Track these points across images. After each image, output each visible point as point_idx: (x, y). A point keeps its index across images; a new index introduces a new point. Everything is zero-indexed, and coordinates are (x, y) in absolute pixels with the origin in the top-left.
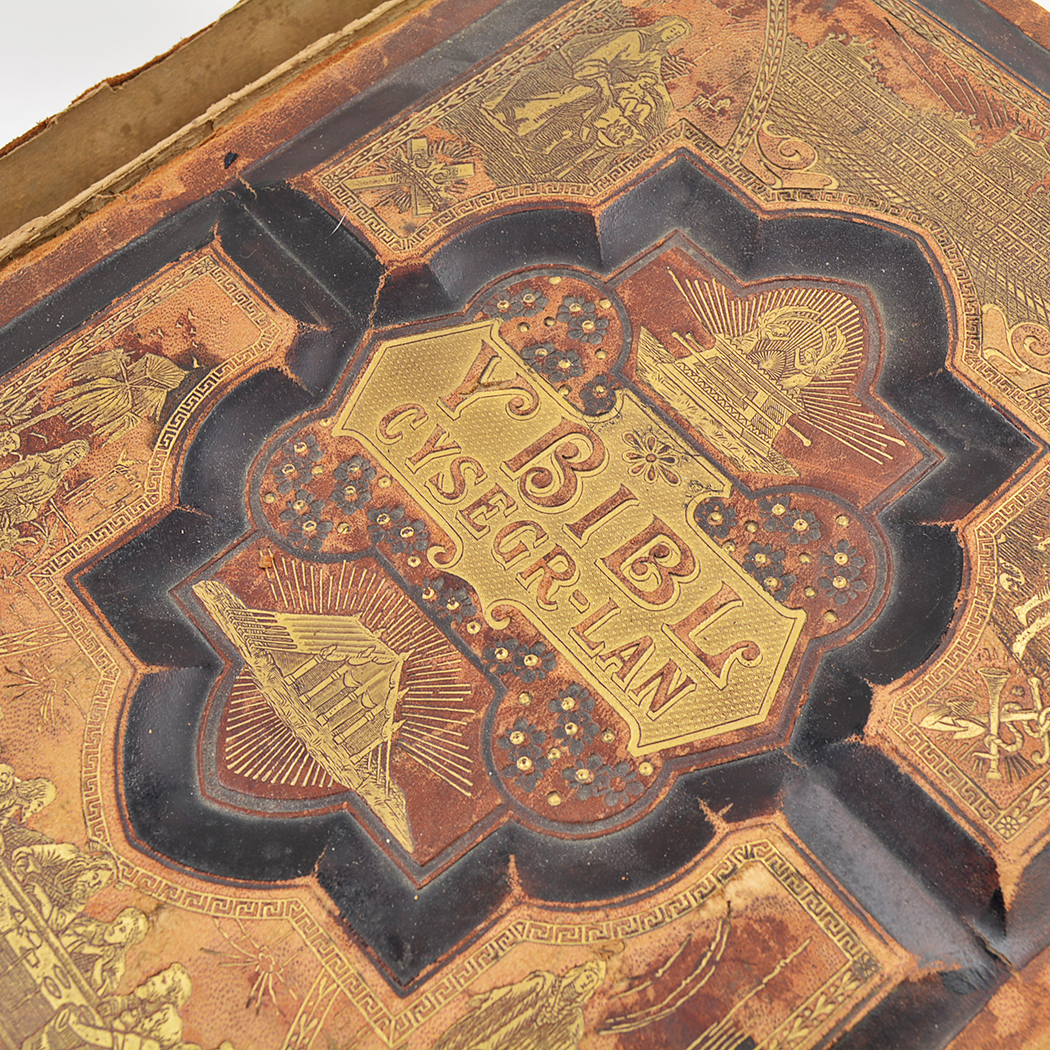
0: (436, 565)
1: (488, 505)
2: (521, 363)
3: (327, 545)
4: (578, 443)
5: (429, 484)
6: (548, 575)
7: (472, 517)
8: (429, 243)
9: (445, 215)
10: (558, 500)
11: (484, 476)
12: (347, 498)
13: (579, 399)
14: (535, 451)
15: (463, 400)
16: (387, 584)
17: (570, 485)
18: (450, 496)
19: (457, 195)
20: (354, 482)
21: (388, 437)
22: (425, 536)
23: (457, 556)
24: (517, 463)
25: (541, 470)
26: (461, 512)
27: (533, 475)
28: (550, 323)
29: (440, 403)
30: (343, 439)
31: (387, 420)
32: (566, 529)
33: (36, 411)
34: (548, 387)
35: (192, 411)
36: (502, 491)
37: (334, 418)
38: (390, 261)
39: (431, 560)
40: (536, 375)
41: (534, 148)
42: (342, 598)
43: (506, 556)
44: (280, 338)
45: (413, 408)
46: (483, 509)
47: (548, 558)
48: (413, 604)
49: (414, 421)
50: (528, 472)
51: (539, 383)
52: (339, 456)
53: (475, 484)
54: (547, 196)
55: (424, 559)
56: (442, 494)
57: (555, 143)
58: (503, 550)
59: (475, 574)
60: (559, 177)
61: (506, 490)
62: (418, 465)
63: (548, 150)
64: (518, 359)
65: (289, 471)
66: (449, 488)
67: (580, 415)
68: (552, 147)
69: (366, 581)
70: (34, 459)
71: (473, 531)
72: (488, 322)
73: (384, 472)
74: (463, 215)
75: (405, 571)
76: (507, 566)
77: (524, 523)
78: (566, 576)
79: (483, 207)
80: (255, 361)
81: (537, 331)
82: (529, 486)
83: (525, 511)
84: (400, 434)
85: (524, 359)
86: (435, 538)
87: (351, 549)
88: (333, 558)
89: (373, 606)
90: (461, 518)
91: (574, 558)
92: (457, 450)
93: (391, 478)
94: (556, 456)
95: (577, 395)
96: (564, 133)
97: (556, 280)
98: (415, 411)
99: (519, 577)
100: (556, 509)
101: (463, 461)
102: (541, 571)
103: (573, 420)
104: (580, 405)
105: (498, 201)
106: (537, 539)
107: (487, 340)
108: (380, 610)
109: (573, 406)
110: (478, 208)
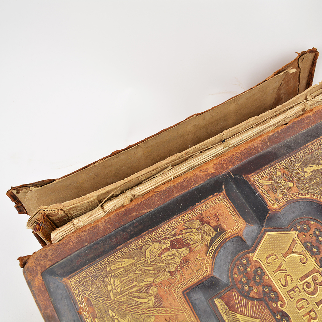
0: (280, 307)
1: (294, 291)
2: (303, 247)
3: (251, 294)
4: (318, 276)
5: (278, 281)
6: (310, 318)
7: (290, 294)
8: (281, 205)
9: (286, 198)
10: (313, 293)
11: (293, 281)
12: (257, 280)
13: (319, 262)
14: (307, 276)
15: (288, 256)
16: (267, 311)
17: (316, 289)
18: (284, 286)
19: (289, 192)
20: (258, 275)
21: (268, 263)
22: (278, 298)
23: (286, 306)
24: (301, 279)
25: (308, 283)
26: (287, 291)
27: (306, 284)
28: (311, 236)
29: (282, 255)
30: (256, 261)
31: (267, 257)
32: (315, 303)
33: (175, 235)
34: (310, 256)
35: (218, 245)
36: (298, 288)
37: (254, 254)
38: (271, 209)
39: (279, 306)
40: (307, 252)
41: (309, 182)
42: (255, 313)
43: (299, 309)
44: (242, 227)
45: (275, 255)
46: (293, 292)
47: (310, 312)
48: (274, 319)
49: (275, 259)
50: (305, 283)
51: (308, 255)
52: (255, 266)
53: (291, 283)
54: (312, 197)
55: (277, 305)
56: (282, 285)
57: (315, 181)
58: (298, 307)
59: (291, 313)
60: (316, 192)
61: (299, 288)
62: (276, 274)
63: (313, 183)
64: (302, 245)
65: (241, 268)
66: (284, 284)
67: (318, 267)
68: (314, 182)
69: (261, 309)
70: (174, 251)
71: (290, 298)
72: (294, 232)
73: (267, 275)
74: (290, 199)
75: (272, 308)
76: (299, 312)
77: (304, 299)
78: (315, 319)
79: (296, 197)
80: (235, 233)
81: (308, 238)
82: (305, 287)
83: (303, 295)
84: (271, 263)
85: (304, 246)
86: (280, 299)
87: (257, 297)
88: (253, 299)
89: (263, 317)
90: (287, 294)
91: (317, 313)
92: (286, 271)
93: (269, 277)
94: (312, 279)
95: (318, 261)
96: (317, 179)
97: (312, 223)
98: (275, 256)
99: (302, 316)
100: (312, 296)
101: (288, 275)
102: (308, 316)
103: (317, 268)
104: (319, 264)
105: (300, 196)
106: (307, 305)
107: (294, 238)
108: (265, 319)
109: (317, 264)
110: (294, 197)
